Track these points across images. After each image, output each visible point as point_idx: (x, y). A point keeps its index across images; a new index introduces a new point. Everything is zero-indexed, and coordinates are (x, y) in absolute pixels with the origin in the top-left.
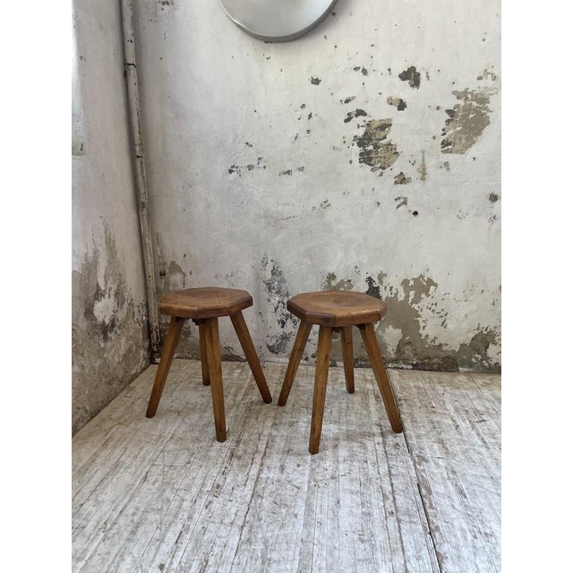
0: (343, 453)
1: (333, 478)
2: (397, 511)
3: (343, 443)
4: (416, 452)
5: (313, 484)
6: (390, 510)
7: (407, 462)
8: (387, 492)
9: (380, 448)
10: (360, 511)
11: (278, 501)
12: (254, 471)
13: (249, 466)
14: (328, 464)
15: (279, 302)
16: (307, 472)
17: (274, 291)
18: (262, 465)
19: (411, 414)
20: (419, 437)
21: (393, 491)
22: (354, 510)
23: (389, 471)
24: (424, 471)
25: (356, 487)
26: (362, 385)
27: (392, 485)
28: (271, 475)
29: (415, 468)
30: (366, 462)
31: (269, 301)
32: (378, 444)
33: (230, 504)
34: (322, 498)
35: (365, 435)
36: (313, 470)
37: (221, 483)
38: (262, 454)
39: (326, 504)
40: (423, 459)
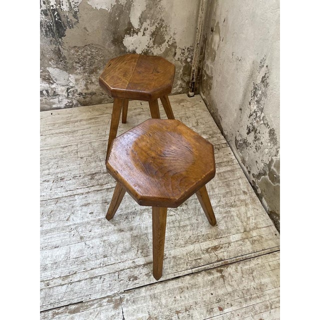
0: (114, 238)
1: (81, 238)
2: (50, 288)
3: (128, 235)
4: (127, 296)
5: (73, 227)
6: (51, 283)
7: (111, 290)
8: (70, 279)
9: (129, 264)
10: (48, 263)
11: (53, 212)
12: (80, 191)
13: (85, 187)
14: (97, 231)
15: (255, 112)
16: (86, 220)
17: (256, 99)
18: (88, 193)
19: (194, 286)
20: (154, 297)
21: (71, 283)
22: (49, 259)
23: (96, 277)
24: (101, 305)
25: (73, 255)
26: (233, 231)
27: (79, 281)
28: (78, 201)
29: (104, 298)
30: (105, 256)
31: (250, 104)
32: (134, 262)
33: (49, 190)
34: (60, 236)
35: (142, 249)
36: (88, 223)
37: (65, 180)
38: (99, 189)
39: (53, 240)
40: (118, 304)
